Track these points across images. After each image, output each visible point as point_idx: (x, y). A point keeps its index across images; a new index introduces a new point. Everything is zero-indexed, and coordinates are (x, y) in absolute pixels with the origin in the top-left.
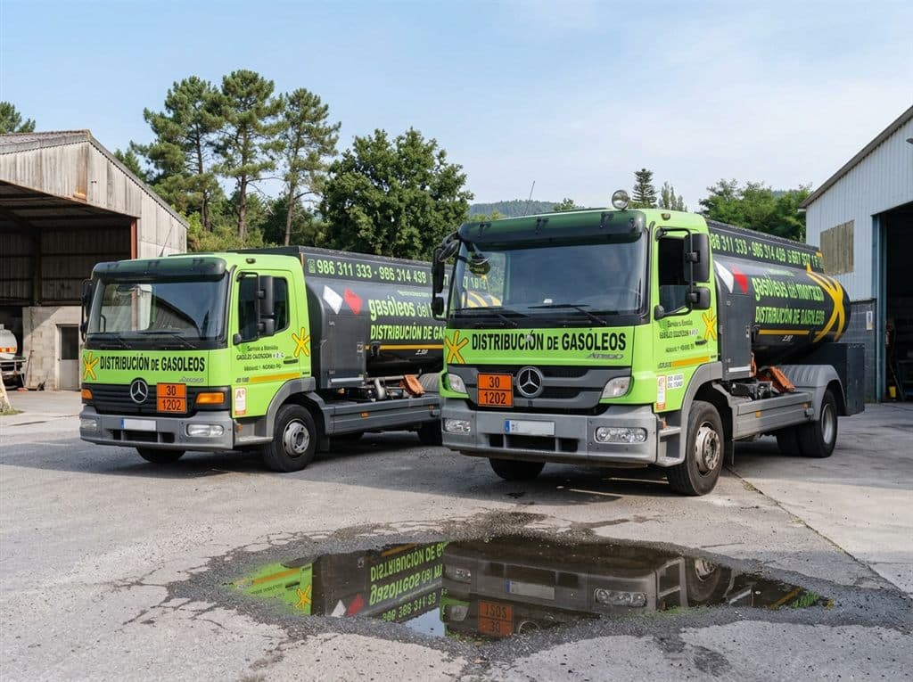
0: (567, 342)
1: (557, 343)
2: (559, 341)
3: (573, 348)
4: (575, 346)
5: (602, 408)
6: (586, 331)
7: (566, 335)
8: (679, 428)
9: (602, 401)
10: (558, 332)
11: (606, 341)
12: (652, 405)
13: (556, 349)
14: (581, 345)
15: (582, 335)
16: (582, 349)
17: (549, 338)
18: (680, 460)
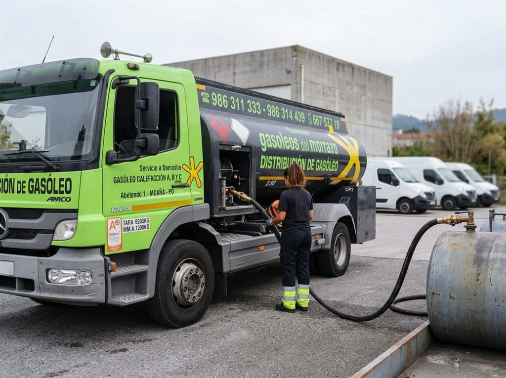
0: (32, 186)
1: (24, 187)
2: (26, 185)
3: (37, 192)
4: (37, 189)
5: (52, 250)
6: (46, 175)
7: (31, 180)
8: (147, 267)
9: (54, 243)
10: (25, 177)
11: (63, 186)
12: (102, 248)
13: (24, 192)
14: (43, 189)
15: (43, 180)
16: (43, 192)
17: (19, 182)
18: (147, 297)
